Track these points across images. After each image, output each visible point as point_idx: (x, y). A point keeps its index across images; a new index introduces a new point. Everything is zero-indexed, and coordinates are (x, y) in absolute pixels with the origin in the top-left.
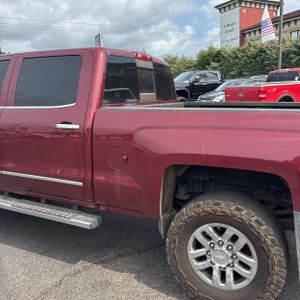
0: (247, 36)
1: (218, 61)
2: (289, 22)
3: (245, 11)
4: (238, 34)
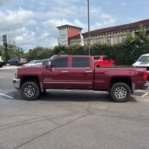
0: (71, 40)
3: (69, 30)
4: (67, 39)
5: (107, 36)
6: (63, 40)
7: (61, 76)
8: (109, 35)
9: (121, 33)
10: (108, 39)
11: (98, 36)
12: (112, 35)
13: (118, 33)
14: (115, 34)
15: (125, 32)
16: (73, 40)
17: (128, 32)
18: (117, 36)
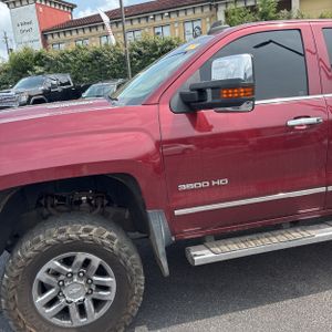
0: (50, 38)
1: (42, 65)
2: (96, 27)
3: (41, 9)
5: (151, 23)
8: (158, 19)
9: (190, 13)
10: (157, 30)
12: (166, 20)
13: (182, 14)
14: (173, 16)
15: (198, 11)
16: (56, 36)
17: (207, 10)
18: (178, 22)
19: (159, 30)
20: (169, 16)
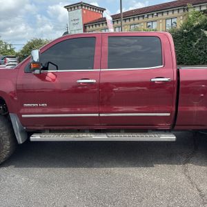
0: (88, 28)
3: (84, 11)
4: (82, 27)
5: (146, 20)
6: (75, 28)
7: (77, 96)
8: (150, 17)
9: (170, 13)
11: (132, 20)
12: (155, 18)
13: (165, 14)
14: (160, 15)
15: (176, 12)
16: (91, 27)
17: (181, 11)
18: (162, 19)
19: (150, 24)
20: (157, 15)
